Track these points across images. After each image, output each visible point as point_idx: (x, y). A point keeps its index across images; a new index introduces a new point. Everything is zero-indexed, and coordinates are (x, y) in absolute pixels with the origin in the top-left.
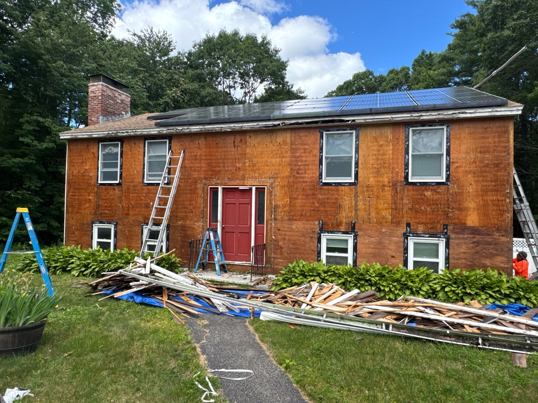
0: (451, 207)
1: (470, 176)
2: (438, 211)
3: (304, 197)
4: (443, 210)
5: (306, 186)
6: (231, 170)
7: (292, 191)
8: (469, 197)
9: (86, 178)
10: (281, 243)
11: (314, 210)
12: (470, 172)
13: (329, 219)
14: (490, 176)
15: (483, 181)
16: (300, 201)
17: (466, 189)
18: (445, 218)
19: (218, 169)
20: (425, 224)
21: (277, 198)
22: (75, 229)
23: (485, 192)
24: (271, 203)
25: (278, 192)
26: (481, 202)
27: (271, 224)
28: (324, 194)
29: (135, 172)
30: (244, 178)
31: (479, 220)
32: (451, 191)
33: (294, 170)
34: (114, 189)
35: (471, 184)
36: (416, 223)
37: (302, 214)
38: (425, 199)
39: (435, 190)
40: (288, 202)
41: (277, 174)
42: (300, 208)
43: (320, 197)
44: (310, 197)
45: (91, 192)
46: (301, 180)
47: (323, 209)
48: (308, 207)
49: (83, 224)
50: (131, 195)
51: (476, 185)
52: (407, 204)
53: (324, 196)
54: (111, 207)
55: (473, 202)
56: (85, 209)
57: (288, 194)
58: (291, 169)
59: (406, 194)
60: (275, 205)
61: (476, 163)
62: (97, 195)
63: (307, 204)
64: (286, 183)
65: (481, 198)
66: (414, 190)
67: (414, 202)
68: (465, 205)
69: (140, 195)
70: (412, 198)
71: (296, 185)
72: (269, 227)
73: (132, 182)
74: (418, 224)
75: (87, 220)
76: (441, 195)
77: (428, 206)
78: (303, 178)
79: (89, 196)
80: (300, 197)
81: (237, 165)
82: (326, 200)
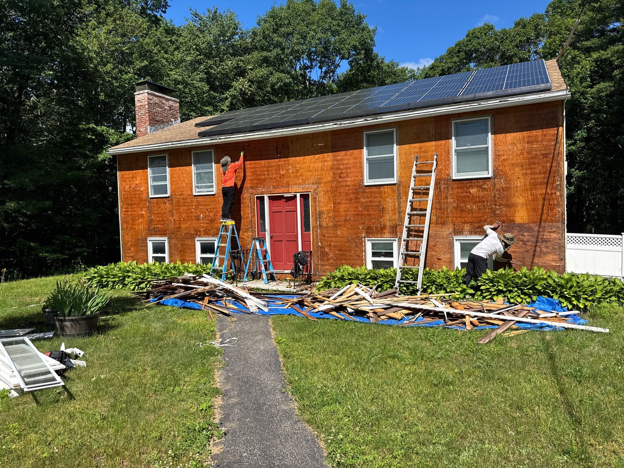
0: (498, 204)
1: (517, 169)
2: (484, 209)
3: (347, 202)
4: (490, 207)
5: (349, 190)
6: (275, 178)
7: (335, 196)
8: (517, 192)
9: (137, 193)
10: (327, 250)
11: (357, 215)
12: (517, 165)
13: (373, 223)
14: (538, 168)
15: (531, 174)
16: (343, 206)
17: (514, 183)
18: (492, 215)
19: (263, 177)
20: (471, 223)
21: (321, 204)
22: (131, 245)
23: (534, 185)
24: (316, 209)
25: (322, 198)
26: (530, 197)
27: (317, 231)
28: (367, 197)
29: (184, 184)
30: (288, 185)
31: (528, 215)
32: (498, 186)
33: (337, 174)
34: (165, 203)
35: (518, 178)
36: (462, 222)
37: (346, 219)
38: (471, 197)
39: (480, 187)
40: (333, 207)
41: (320, 179)
42: (343, 213)
43: (363, 200)
44: (353, 201)
45: (143, 207)
46: (344, 184)
47: (366, 212)
48: (352, 211)
49: (138, 240)
50: (181, 208)
51: (524, 179)
52: (451, 203)
53: (367, 199)
54: (162, 221)
55: (521, 197)
56: (139, 225)
57: (331, 199)
58: (334, 174)
59: (450, 192)
60: (319, 211)
61: (523, 154)
62: (149, 209)
63: (351, 209)
64: (329, 189)
65: (529, 192)
66: (458, 188)
67: (459, 200)
68: (513, 200)
69: (190, 207)
70: (457, 196)
71: (339, 190)
72: (315, 234)
73: (182, 195)
74: (464, 223)
75: (142, 235)
76: (487, 191)
77: (474, 203)
78: (346, 181)
79: (142, 211)
80: (344, 202)
81: (282, 172)
82: (369, 204)
